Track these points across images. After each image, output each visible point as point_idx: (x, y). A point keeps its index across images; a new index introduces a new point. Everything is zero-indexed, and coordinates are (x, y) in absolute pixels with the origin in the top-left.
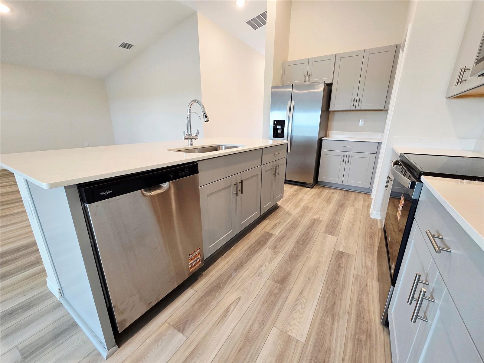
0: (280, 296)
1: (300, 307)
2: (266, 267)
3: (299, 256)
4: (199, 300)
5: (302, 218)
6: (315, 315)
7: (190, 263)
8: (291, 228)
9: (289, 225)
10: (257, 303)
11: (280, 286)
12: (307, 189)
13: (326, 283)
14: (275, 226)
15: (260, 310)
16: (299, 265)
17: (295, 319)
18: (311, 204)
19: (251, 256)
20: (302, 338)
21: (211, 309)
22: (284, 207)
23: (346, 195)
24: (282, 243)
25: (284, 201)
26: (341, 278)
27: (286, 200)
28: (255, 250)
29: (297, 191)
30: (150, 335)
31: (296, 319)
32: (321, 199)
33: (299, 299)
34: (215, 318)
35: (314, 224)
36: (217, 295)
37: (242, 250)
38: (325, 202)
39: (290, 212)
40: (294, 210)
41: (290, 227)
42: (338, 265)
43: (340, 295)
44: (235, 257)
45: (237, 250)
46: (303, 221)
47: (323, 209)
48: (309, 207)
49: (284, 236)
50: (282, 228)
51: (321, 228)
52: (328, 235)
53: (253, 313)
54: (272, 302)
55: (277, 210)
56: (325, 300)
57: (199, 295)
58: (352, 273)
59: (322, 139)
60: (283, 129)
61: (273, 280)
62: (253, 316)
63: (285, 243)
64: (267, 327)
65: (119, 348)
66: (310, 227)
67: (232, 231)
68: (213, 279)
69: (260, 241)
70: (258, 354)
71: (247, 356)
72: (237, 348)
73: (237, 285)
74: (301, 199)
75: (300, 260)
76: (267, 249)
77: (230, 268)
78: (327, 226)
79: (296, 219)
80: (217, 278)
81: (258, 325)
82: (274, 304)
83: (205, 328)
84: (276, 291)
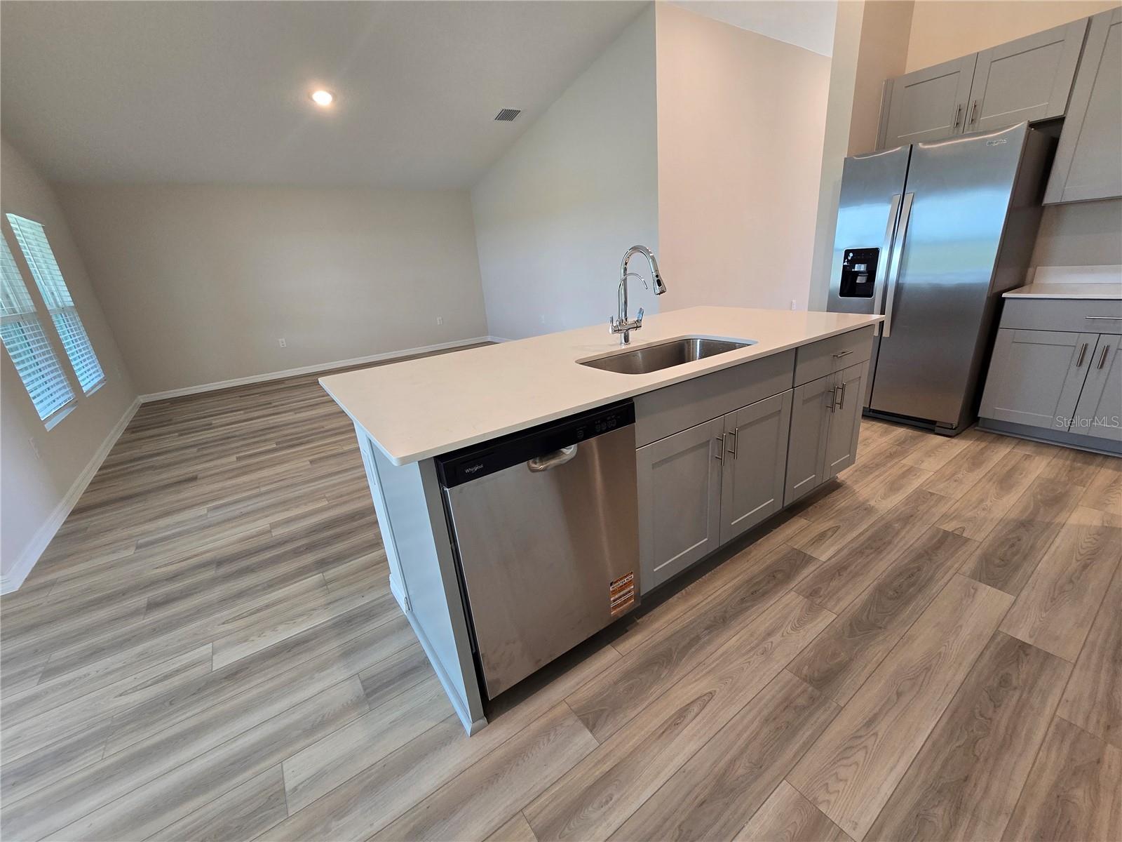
0: (811, 715)
1: (860, 756)
2: (783, 636)
3: (880, 628)
4: (627, 675)
5: (905, 525)
6: (902, 788)
7: (612, 599)
8: (866, 548)
9: (862, 538)
10: (750, 717)
11: (813, 691)
12: (938, 440)
13: (952, 716)
14: (822, 537)
15: (758, 734)
16: (876, 651)
17: (841, 780)
18: (942, 486)
19: (748, 604)
20: (854, 829)
21: (651, 699)
22: (856, 487)
23: (1080, 468)
24: (834, 583)
25: (856, 471)
26: (1003, 718)
27: (865, 466)
28: (761, 591)
29: (904, 442)
30: (537, 717)
31: (846, 780)
32: (979, 473)
33: (861, 737)
34: (657, 722)
35: (940, 547)
36: (664, 674)
37: (729, 585)
38: (991, 483)
39: (872, 503)
40: (885, 497)
41: (864, 546)
42: (1002, 677)
43: (991, 761)
44: (709, 599)
45: (719, 583)
46: (908, 532)
47: (979, 504)
48: (932, 494)
49: (845, 568)
50: (840, 546)
51: (966, 560)
52: (984, 585)
53: (739, 735)
54: (788, 722)
55: (835, 493)
56: (939, 762)
57: (629, 663)
58: (1048, 711)
59: (1004, 295)
60: (871, 274)
61: (797, 672)
62: (739, 743)
63: (844, 586)
64: (768, 776)
65: (489, 723)
66: (926, 552)
67: (706, 539)
68: (659, 637)
69: (776, 571)
70: (739, 828)
71: (717, 819)
72: (697, 797)
73: (710, 665)
74: (912, 467)
75: (881, 638)
76: (793, 593)
77: (696, 621)
78: (986, 559)
79: (888, 526)
80: (667, 639)
81: (747, 765)
82: (791, 731)
83: (635, 735)
84: (801, 701)
